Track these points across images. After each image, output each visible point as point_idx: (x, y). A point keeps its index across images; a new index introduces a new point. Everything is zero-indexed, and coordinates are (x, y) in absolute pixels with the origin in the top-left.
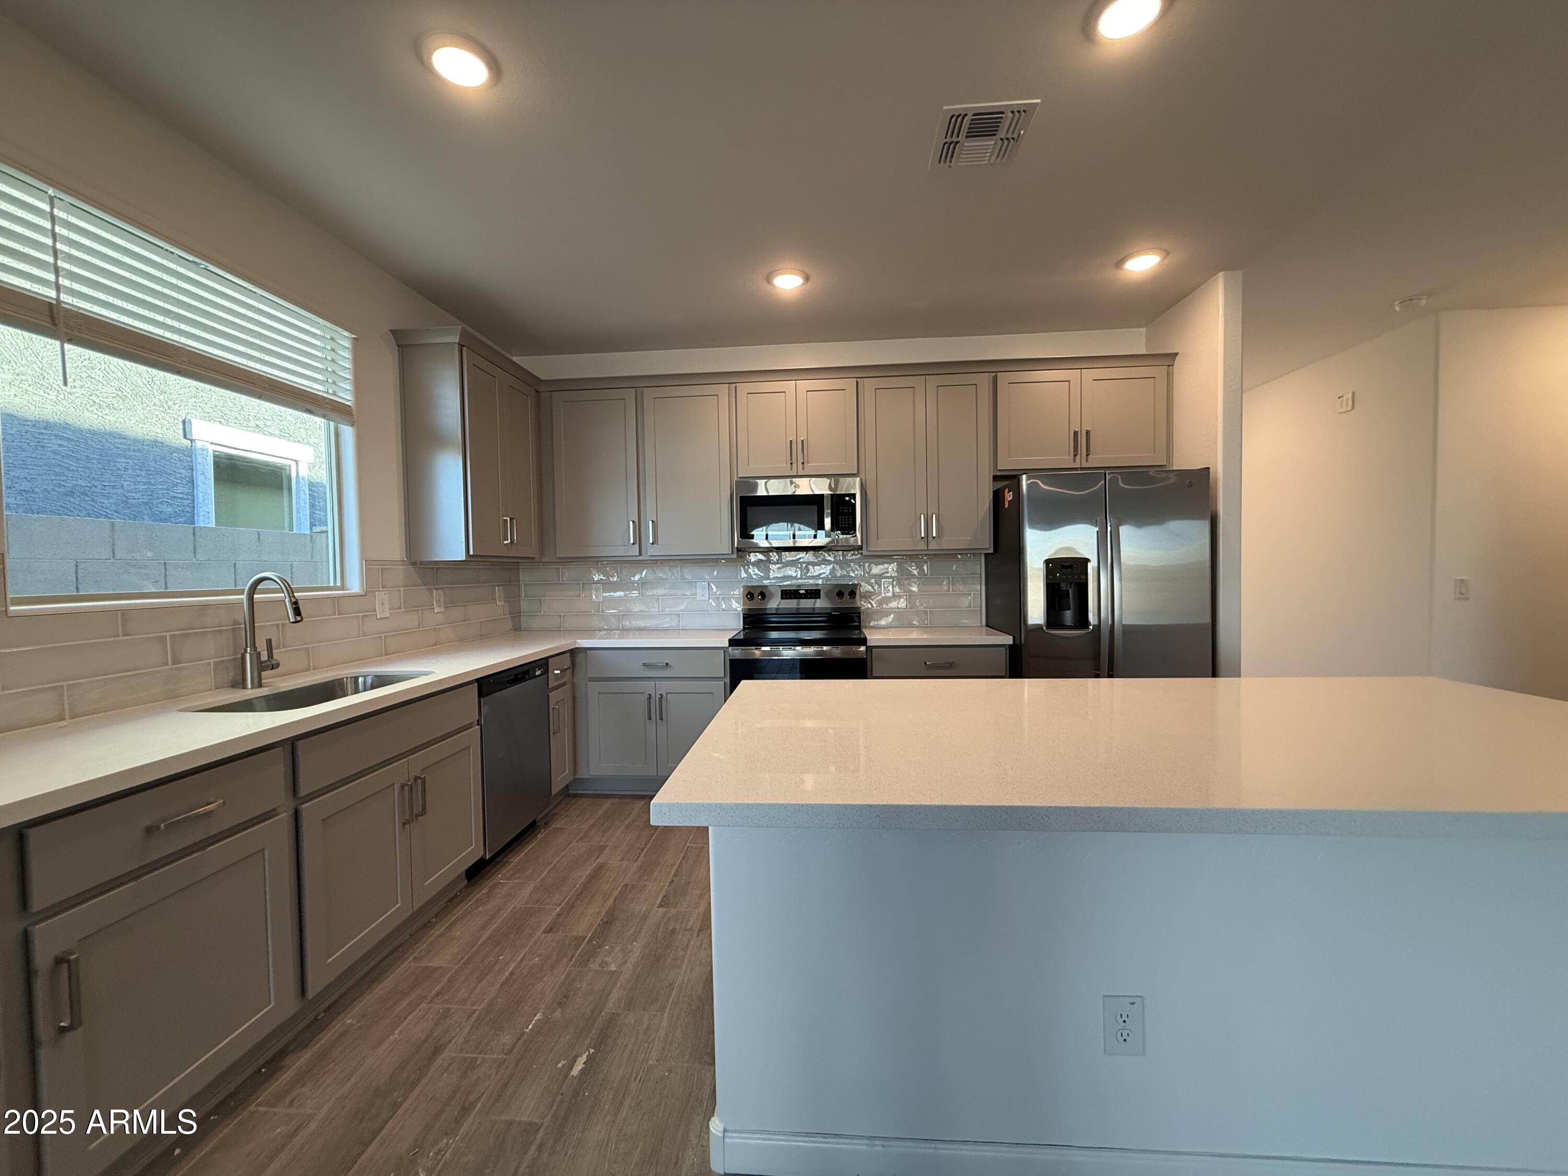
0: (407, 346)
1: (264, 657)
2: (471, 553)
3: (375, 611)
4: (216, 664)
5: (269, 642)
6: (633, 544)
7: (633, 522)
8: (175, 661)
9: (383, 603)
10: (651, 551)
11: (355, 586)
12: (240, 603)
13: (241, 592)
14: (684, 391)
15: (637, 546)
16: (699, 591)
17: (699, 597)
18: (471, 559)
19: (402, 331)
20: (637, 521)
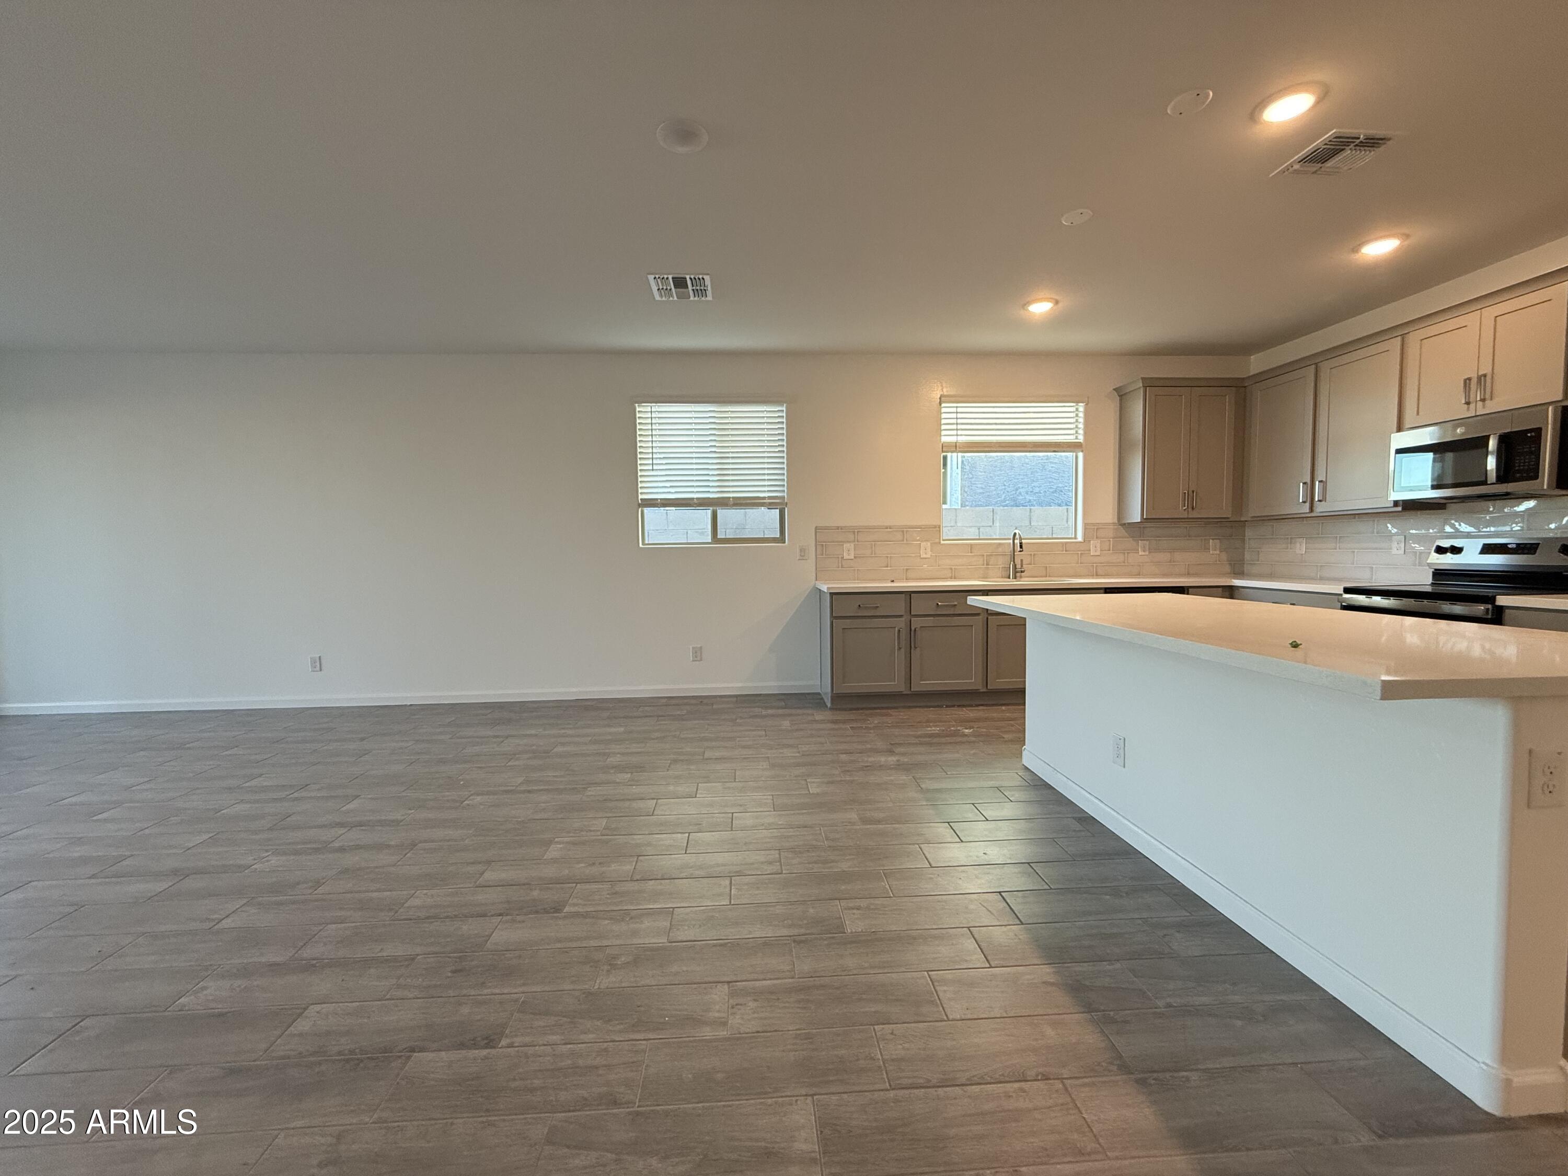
0: (1125, 394)
1: (1018, 566)
2: (1145, 517)
3: (1090, 551)
4: (1002, 567)
5: (1022, 561)
6: (1304, 502)
7: (1305, 483)
8: (987, 564)
9: (1095, 547)
10: (1320, 508)
11: (1080, 538)
12: (1010, 544)
13: (1010, 539)
14: (1372, 350)
15: (1308, 505)
16: (1395, 545)
17: (1394, 551)
18: (1145, 520)
19: (1120, 387)
20: (1309, 481)
